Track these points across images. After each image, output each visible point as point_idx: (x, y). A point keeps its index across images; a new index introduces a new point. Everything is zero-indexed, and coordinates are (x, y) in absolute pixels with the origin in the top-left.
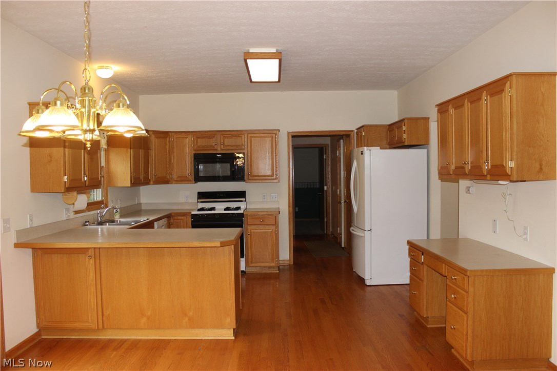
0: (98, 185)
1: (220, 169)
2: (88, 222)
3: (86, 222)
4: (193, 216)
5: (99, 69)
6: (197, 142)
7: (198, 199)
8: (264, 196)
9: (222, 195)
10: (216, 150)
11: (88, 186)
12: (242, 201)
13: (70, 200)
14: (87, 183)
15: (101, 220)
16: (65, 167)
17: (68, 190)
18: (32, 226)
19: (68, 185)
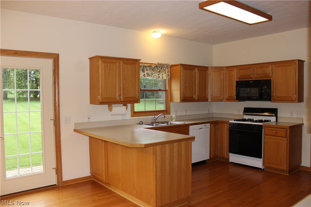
0: (137, 101)
1: (255, 91)
2: (142, 122)
3: (141, 122)
4: (230, 124)
5: (153, 33)
6: (240, 72)
7: (244, 112)
8: (291, 113)
9: (260, 111)
10: (251, 78)
11: (122, 102)
12: (272, 116)
13: (110, 109)
14: (122, 100)
15: (155, 121)
16: (99, 91)
17: (102, 103)
18: (89, 121)
19: (100, 101)
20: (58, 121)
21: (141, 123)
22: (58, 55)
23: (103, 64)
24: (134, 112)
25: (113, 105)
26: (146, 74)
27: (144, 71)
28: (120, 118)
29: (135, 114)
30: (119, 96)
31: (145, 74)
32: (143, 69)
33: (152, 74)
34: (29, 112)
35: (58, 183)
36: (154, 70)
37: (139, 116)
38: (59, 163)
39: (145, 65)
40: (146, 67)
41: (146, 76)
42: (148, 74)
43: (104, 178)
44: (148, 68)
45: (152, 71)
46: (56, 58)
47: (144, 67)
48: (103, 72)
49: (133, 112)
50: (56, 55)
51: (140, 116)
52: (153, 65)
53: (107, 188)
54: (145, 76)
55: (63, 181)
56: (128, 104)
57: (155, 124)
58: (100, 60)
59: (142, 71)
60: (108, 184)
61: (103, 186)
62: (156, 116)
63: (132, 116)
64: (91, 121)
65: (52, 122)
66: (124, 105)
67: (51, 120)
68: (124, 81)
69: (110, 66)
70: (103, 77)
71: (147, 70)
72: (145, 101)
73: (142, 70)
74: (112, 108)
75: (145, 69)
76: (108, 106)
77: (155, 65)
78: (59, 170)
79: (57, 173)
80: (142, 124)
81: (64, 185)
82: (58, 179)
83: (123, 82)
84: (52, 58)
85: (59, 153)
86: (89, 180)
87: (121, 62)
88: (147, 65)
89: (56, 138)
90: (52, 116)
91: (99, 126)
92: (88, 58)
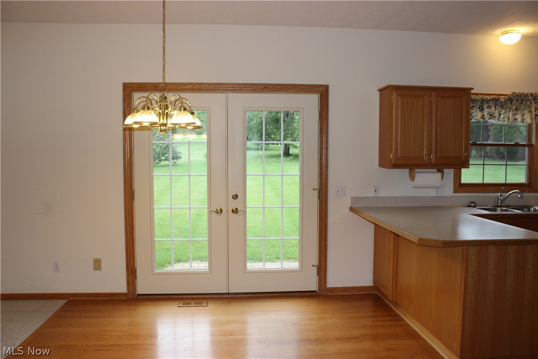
0: (464, 165)
5: (502, 35)
11: (435, 165)
13: (412, 177)
14: (433, 162)
15: (501, 204)
16: (392, 145)
17: (396, 166)
18: (377, 195)
19: (393, 162)
20: (324, 192)
21: (472, 205)
22: (327, 87)
23: (400, 99)
24: (459, 185)
25: (417, 170)
26: (488, 114)
27: (483, 109)
28: (432, 193)
29: (460, 187)
30: (428, 154)
31: (483, 115)
32: (480, 106)
33: (500, 115)
34: (282, 176)
35: (319, 289)
36: (505, 107)
37: (469, 192)
38: (323, 258)
39: (486, 97)
40: (486, 101)
41: (486, 118)
42: (491, 115)
43: (389, 293)
44: (491, 104)
45: (501, 110)
46: (323, 92)
47: (483, 101)
48: (400, 112)
49: (457, 185)
50: (325, 88)
51: (472, 192)
52: (503, 97)
53: (394, 311)
54: (483, 119)
55: (327, 287)
56: (444, 170)
57: (499, 209)
58: (394, 92)
59: (479, 108)
60: (396, 304)
61: (388, 305)
62: (503, 194)
63: (455, 191)
64: (380, 196)
65: (316, 192)
66: (439, 171)
67: (314, 189)
68: (439, 128)
69: (413, 103)
70: (399, 121)
71: (489, 107)
72: (484, 165)
73: (478, 106)
74: (415, 175)
75: (485, 106)
76: (410, 172)
77: (505, 97)
78: (322, 269)
79: (318, 273)
80: (474, 207)
81: (328, 294)
82: (320, 283)
83: (436, 129)
84: (318, 92)
85: (323, 243)
86: (370, 292)
87: (434, 94)
88: (489, 98)
89: (319, 219)
90: (315, 184)
91: (393, 205)
92: (378, 90)
